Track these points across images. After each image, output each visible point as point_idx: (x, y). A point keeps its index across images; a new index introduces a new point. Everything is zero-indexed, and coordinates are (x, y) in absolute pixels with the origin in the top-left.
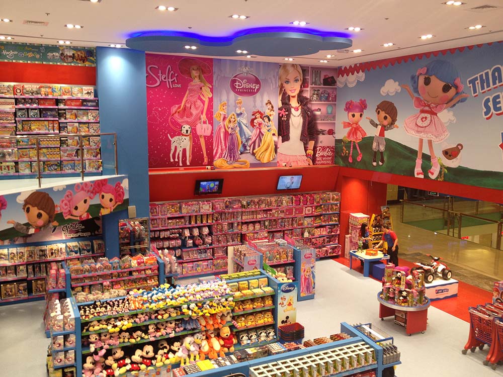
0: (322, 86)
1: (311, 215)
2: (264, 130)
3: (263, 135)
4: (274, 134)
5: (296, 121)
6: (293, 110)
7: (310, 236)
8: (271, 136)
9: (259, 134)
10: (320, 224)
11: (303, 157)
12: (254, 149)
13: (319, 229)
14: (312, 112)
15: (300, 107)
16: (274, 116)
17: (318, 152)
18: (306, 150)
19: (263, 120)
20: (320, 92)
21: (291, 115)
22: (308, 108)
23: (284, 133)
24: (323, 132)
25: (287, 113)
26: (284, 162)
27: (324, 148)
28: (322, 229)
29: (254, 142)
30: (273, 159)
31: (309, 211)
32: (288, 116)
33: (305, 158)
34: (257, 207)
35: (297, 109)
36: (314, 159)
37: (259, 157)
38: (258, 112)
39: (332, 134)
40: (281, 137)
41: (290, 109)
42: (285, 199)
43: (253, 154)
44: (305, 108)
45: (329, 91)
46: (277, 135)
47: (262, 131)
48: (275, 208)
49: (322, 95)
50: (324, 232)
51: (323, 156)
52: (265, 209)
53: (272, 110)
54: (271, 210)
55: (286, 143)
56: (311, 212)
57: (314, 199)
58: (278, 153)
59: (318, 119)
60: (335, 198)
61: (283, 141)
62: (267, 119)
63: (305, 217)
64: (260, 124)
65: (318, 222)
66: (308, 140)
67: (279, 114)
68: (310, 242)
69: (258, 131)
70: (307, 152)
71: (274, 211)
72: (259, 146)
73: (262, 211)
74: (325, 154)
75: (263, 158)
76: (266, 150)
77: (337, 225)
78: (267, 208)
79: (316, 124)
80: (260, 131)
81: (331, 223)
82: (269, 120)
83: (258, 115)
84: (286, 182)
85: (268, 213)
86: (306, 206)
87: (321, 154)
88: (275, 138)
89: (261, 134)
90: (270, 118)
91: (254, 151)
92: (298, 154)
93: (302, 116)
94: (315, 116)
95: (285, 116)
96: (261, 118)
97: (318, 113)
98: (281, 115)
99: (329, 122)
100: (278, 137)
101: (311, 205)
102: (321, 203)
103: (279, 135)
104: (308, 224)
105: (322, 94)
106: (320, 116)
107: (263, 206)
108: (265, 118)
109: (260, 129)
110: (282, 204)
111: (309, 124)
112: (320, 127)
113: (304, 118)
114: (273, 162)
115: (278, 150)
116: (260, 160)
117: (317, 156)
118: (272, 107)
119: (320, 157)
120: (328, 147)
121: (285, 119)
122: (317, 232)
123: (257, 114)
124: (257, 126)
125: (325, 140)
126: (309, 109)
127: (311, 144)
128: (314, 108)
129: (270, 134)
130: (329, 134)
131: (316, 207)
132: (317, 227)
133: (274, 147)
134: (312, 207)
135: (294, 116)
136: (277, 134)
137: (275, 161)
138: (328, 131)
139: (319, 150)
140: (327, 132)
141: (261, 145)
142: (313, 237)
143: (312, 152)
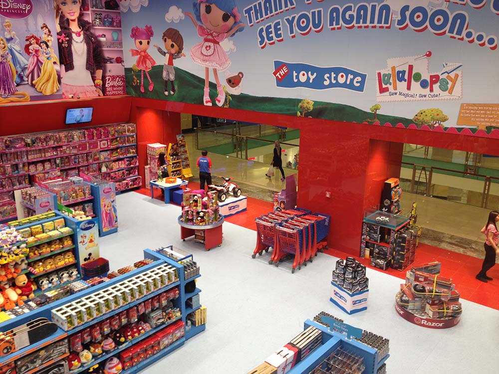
0: (104, 10)
1: (106, 149)
2: (42, 58)
3: (42, 63)
4: (55, 63)
5: (79, 48)
6: (74, 35)
7: (108, 170)
8: (51, 64)
9: (37, 62)
10: (118, 157)
11: (91, 87)
12: (33, 79)
13: (117, 163)
14: (96, 38)
15: (82, 32)
16: (53, 41)
17: (107, 82)
18: (94, 80)
19: (40, 46)
20: (103, 16)
21: (73, 41)
22: (91, 33)
23: (66, 62)
24: (110, 60)
25: (67, 38)
26: (70, 94)
27: (114, 78)
28: (120, 162)
29: (32, 72)
30: (58, 91)
31: (104, 144)
32: (70, 42)
33: (94, 88)
34: (44, 144)
35: (79, 35)
36: (104, 89)
37: (40, 89)
38: (33, 36)
39: (121, 63)
40: (63, 66)
41: (71, 35)
42: (76, 134)
43: (33, 86)
44: (88, 33)
45: (112, 15)
46: (59, 64)
47: (40, 58)
48: (66, 144)
49: (105, 20)
50: (123, 165)
51: (113, 86)
52: (54, 146)
53: (49, 35)
54: (61, 147)
55: (70, 72)
56: (106, 146)
57: (108, 132)
58: (62, 84)
59: (104, 45)
60: (131, 130)
61: (67, 70)
62: (45, 45)
63: (101, 151)
64: (37, 51)
65: (115, 155)
66: (96, 69)
67: (58, 39)
68: (109, 176)
69: (36, 58)
70: (96, 82)
71: (64, 148)
72: (39, 76)
73: (51, 149)
74: (115, 83)
75: (45, 89)
76: (48, 80)
77: (135, 157)
78: (56, 144)
79: (101, 51)
80: (38, 60)
81: (129, 155)
82: (47, 46)
83: (33, 41)
84: (75, 115)
85: (58, 150)
86: (100, 140)
87: (111, 84)
88: (57, 67)
89: (39, 63)
90: (48, 43)
91: (34, 82)
92: (85, 84)
93: (85, 42)
94: (100, 42)
95: (66, 43)
96: (37, 43)
97: (103, 39)
98: (60, 41)
99: (116, 49)
100: (60, 66)
101: (106, 139)
102: (116, 136)
103: (61, 63)
104: (105, 158)
105: (105, 18)
106: (106, 43)
107: (51, 143)
108: (42, 44)
109: (37, 57)
110: (73, 139)
111: (94, 52)
112: (107, 55)
113: (88, 44)
114: (57, 93)
115: (62, 81)
116: (41, 92)
117: (107, 86)
118: (49, 32)
119: (110, 87)
120: (118, 76)
121: (67, 45)
122: (116, 166)
123: (31, 40)
124: (34, 53)
125: (113, 69)
126: (93, 35)
127: (99, 73)
128: (98, 33)
129: (50, 63)
130: (118, 63)
131: (112, 141)
132: (114, 161)
133: (57, 76)
134: (107, 140)
135: (77, 42)
136: (58, 62)
137: (60, 93)
138: (116, 59)
139: (109, 80)
140: (114, 60)
141: (41, 75)
142: (112, 171)
143: (101, 82)
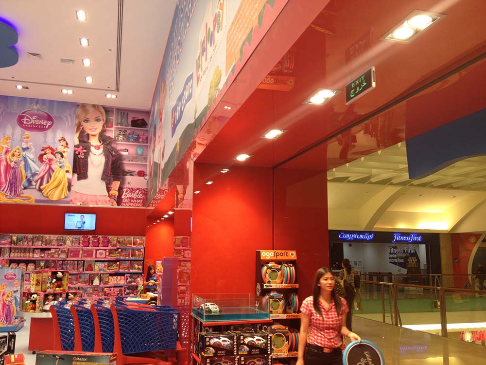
0: (130, 127)
3: (53, 171)
4: (67, 172)
5: (97, 160)
6: (92, 149)
7: (102, 284)
9: (49, 170)
10: (117, 270)
11: (105, 198)
12: (41, 184)
13: (115, 277)
14: (117, 151)
15: (102, 146)
16: (69, 153)
17: (124, 194)
18: (108, 190)
19: (55, 155)
20: (128, 133)
21: (90, 153)
22: (112, 147)
23: (80, 171)
24: (131, 173)
25: (85, 151)
27: (132, 190)
28: (119, 277)
29: (42, 178)
30: (65, 197)
31: (101, 254)
32: (87, 154)
33: (108, 199)
34: (30, 243)
35: (98, 148)
37: (47, 194)
38: (49, 147)
39: (143, 176)
40: (76, 175)
41: (89, 148)
42: (69, 239)
43: (40, 190)
44: (109, 147)
45: (139, 132)
46: (72, 172)
47: (52, 167)
48: (55, 247)
49: (130, 136)
50: (122, 281)
51: (131, 198)
52: (41, 247)
53: (66, 147)
54: (49, 249)
55: (83, 181)
56: (104, 256)
57: (109, 242)
58: (71, 191)
59: (125, 159)
60: (138, 242)
61: (79, 179)
62: (60, 155)
63: (96, 261)
64: (50, 160)
65: (114, 268)
66: (112, 180)
67: (75, 151)
68: (102, 292)
69: (48, 166)
70: (111, 192)
71: (53, 251)
72: (48, 182)
73: (39, 250)
74: (134, 196)
75: (53, 195)
76: (57, 187)
77: (141, 273)
78: (44, 246)
80: (50, 168)
81: (131, 271)
82: (62, 156)
83: (48, 151)
85: (46, 252)
86: (97, 248)
87: (129, 196)
88: (70, 175)
91: (41, 187)
92: (98, 194)
93: (104, 155)
94: (121, 156)
95: (83, 154)
96: (52, 153)
97: (125, 153)
98: (77, 153)
99: (139, 163)
100: (73, 175)
101: (104, 248)
102: (118, 247)
103: (74, 172)
104: (100, 270)
105: (129, 134)
106: (128, 157)
109: (50, 165)
111: (113, 164)
112: (127, 168)
113: (107, 157)
115: (72, 188)
116: (48, 197)
117: (123, 197)
118: (67, 144)
119: (127, 198)
120: (138, 189)
121: (83, 157)
122: (113, 281)
123: (47, 150)
124: (47, 161)
125: (132, 181)
126: (113, 149)
127: (116, 185)
128: (119, 148)
130: (139, 176)
131: (111, 252)
133: (67, 184)
134: (105, 250)
135: (95, 155)
136: (71, 171)
138: (138, 173)
139: (126, 192)
140: (136, 173)
141: (51, 181)
142: (107, 286)
143: (117, 194)
